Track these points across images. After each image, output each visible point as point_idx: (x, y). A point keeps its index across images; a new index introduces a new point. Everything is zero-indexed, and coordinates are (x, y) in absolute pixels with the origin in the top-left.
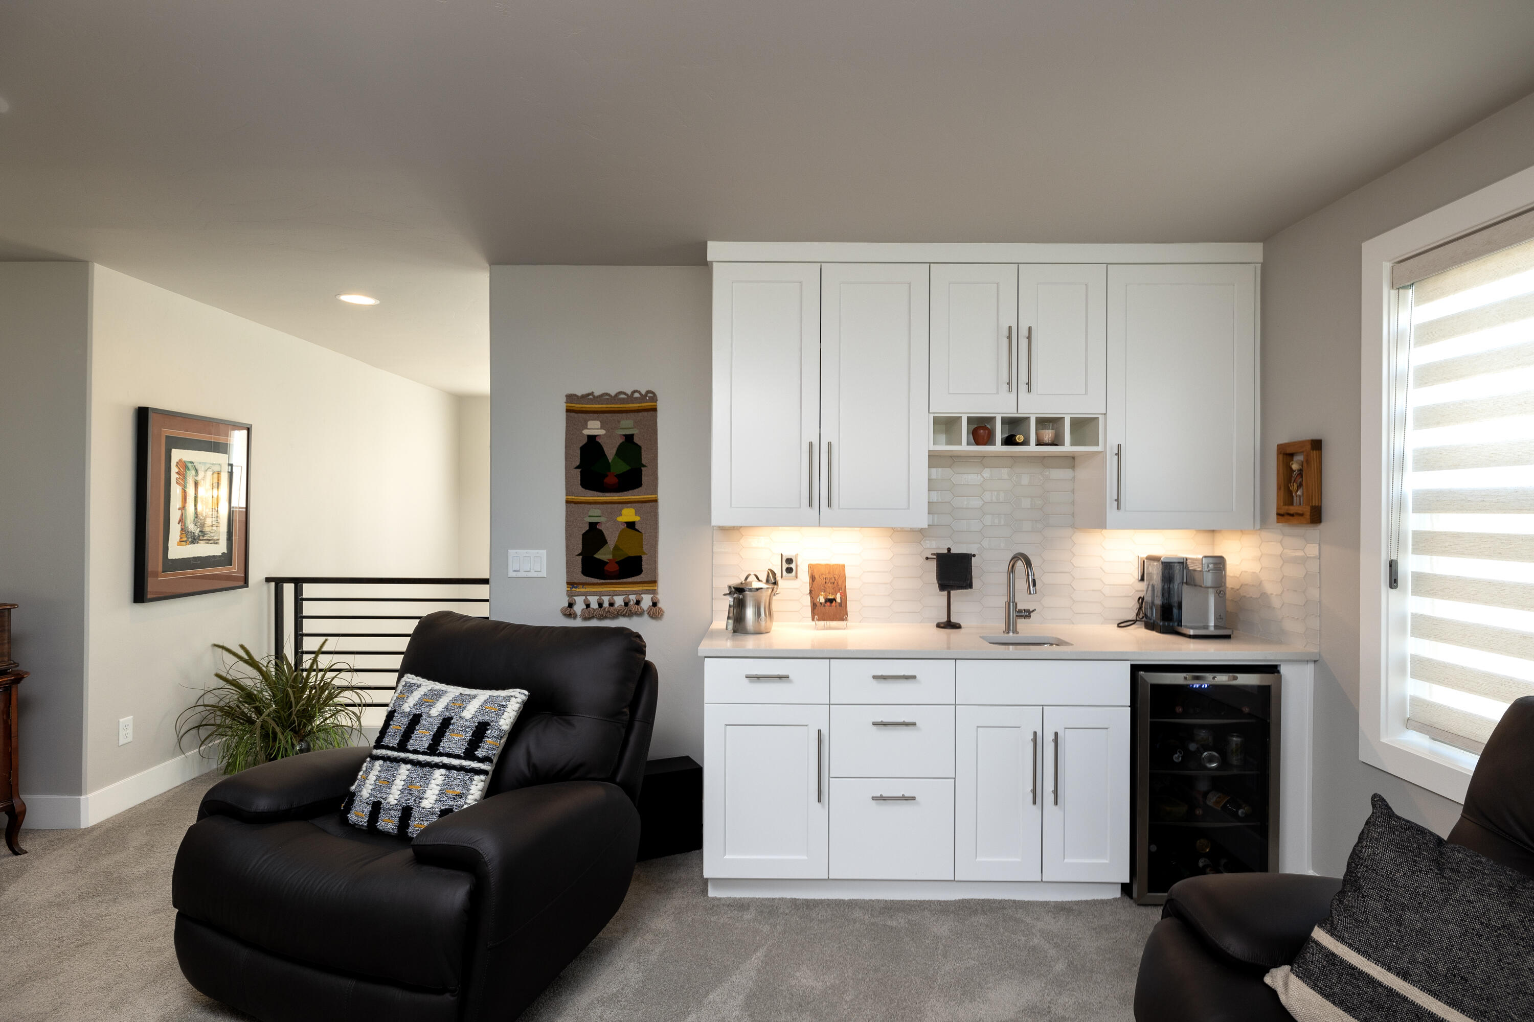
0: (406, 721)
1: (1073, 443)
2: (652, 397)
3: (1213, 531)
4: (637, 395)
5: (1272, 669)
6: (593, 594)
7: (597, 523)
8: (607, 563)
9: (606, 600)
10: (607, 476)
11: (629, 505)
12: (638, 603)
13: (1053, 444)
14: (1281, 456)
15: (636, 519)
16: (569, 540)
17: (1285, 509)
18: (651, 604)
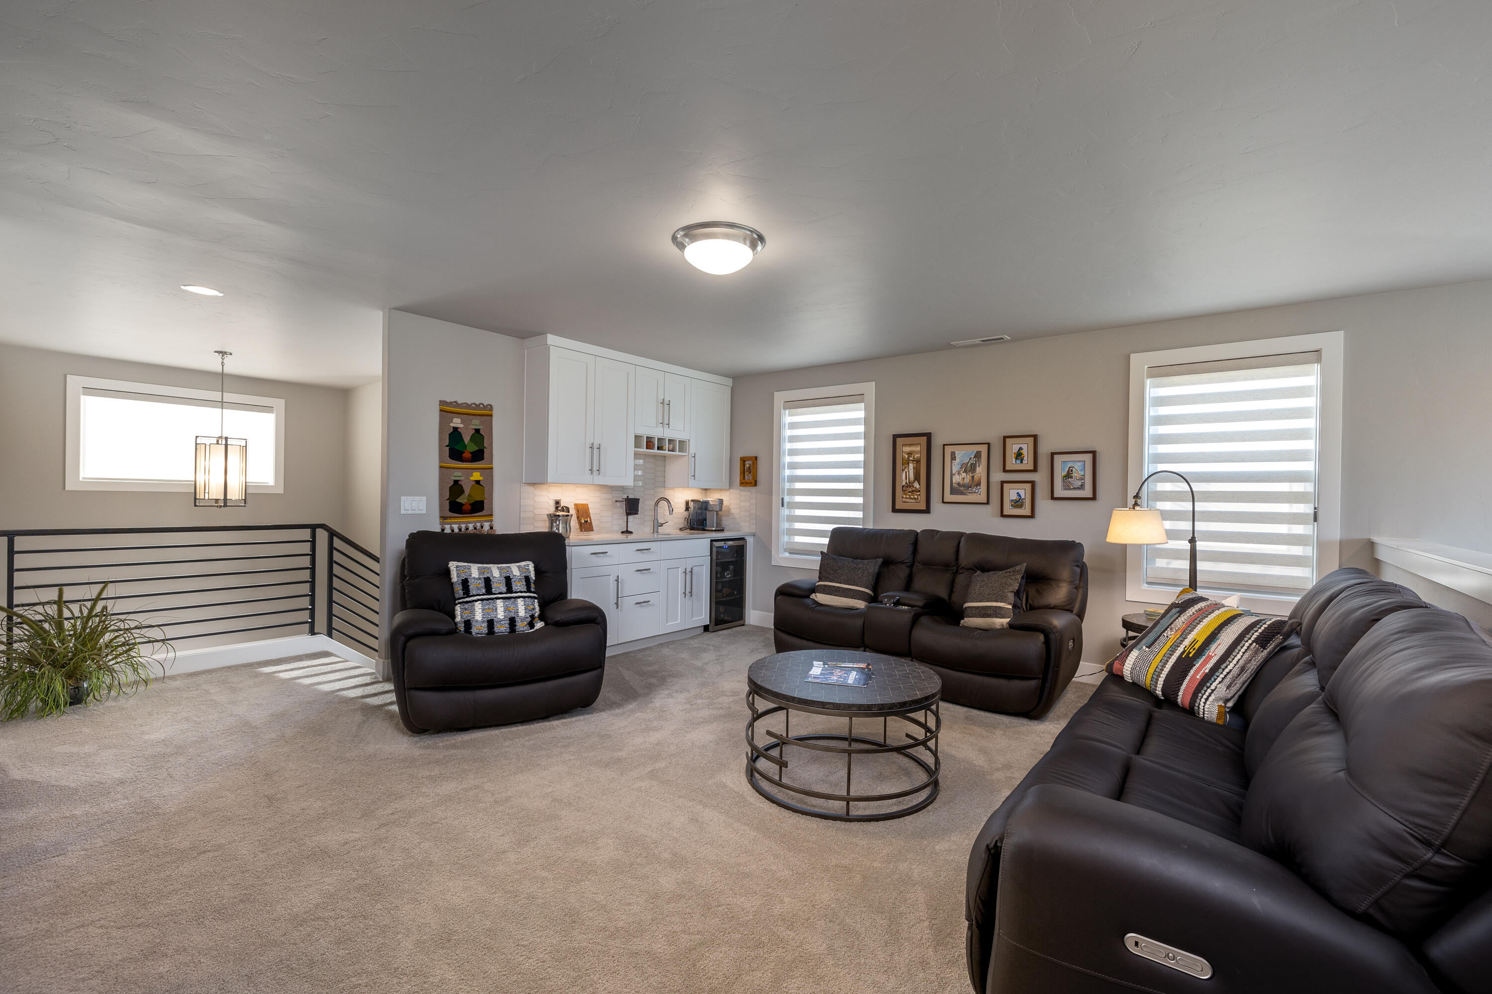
0: (460, 587)
1: (679, 452)
2: (490, 407)
3: (706, 489)
4: (481, 406)
5: (743, 539)
6: (456, 523)
7: (459, 481)
8: (464, 505)
9: (463, 526)
10: (464, 452)
11: (477, 470)
12: (482, 527)
13: (672, 451)
14: (742, 461)
15: (481, 478)
16: (442, 490)
17: (743, 481)
18: (489, 528)
